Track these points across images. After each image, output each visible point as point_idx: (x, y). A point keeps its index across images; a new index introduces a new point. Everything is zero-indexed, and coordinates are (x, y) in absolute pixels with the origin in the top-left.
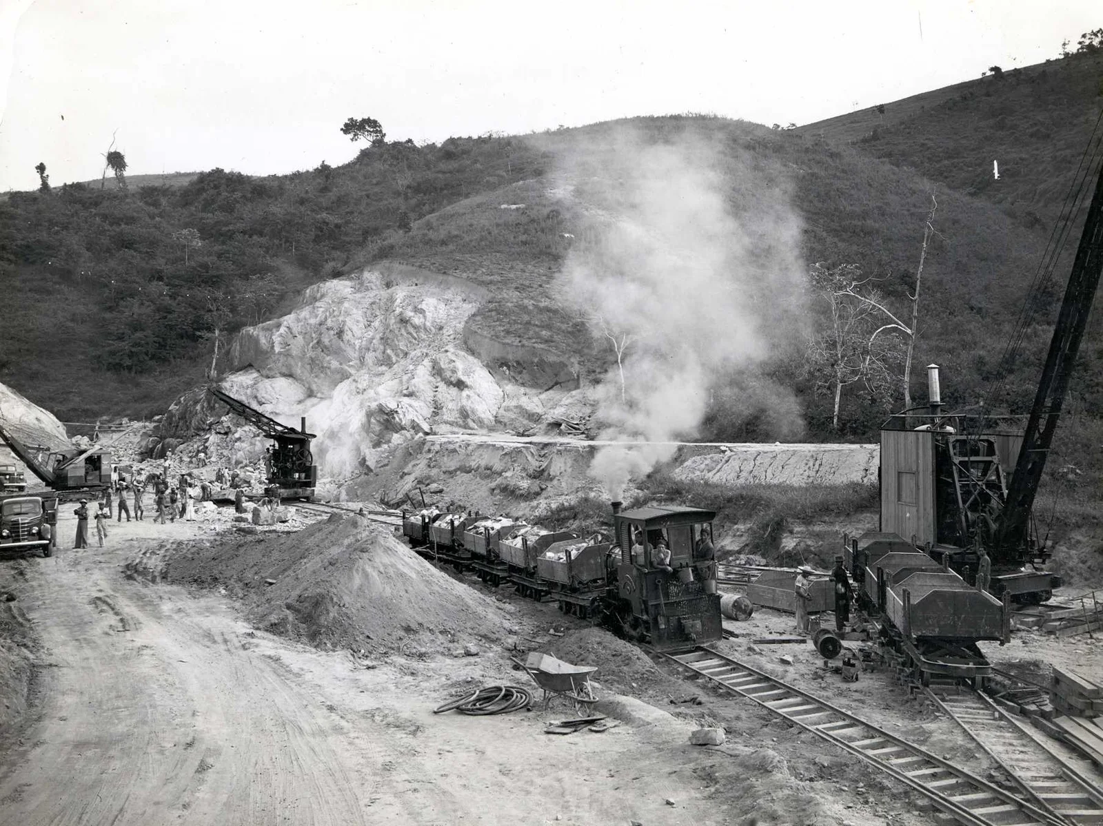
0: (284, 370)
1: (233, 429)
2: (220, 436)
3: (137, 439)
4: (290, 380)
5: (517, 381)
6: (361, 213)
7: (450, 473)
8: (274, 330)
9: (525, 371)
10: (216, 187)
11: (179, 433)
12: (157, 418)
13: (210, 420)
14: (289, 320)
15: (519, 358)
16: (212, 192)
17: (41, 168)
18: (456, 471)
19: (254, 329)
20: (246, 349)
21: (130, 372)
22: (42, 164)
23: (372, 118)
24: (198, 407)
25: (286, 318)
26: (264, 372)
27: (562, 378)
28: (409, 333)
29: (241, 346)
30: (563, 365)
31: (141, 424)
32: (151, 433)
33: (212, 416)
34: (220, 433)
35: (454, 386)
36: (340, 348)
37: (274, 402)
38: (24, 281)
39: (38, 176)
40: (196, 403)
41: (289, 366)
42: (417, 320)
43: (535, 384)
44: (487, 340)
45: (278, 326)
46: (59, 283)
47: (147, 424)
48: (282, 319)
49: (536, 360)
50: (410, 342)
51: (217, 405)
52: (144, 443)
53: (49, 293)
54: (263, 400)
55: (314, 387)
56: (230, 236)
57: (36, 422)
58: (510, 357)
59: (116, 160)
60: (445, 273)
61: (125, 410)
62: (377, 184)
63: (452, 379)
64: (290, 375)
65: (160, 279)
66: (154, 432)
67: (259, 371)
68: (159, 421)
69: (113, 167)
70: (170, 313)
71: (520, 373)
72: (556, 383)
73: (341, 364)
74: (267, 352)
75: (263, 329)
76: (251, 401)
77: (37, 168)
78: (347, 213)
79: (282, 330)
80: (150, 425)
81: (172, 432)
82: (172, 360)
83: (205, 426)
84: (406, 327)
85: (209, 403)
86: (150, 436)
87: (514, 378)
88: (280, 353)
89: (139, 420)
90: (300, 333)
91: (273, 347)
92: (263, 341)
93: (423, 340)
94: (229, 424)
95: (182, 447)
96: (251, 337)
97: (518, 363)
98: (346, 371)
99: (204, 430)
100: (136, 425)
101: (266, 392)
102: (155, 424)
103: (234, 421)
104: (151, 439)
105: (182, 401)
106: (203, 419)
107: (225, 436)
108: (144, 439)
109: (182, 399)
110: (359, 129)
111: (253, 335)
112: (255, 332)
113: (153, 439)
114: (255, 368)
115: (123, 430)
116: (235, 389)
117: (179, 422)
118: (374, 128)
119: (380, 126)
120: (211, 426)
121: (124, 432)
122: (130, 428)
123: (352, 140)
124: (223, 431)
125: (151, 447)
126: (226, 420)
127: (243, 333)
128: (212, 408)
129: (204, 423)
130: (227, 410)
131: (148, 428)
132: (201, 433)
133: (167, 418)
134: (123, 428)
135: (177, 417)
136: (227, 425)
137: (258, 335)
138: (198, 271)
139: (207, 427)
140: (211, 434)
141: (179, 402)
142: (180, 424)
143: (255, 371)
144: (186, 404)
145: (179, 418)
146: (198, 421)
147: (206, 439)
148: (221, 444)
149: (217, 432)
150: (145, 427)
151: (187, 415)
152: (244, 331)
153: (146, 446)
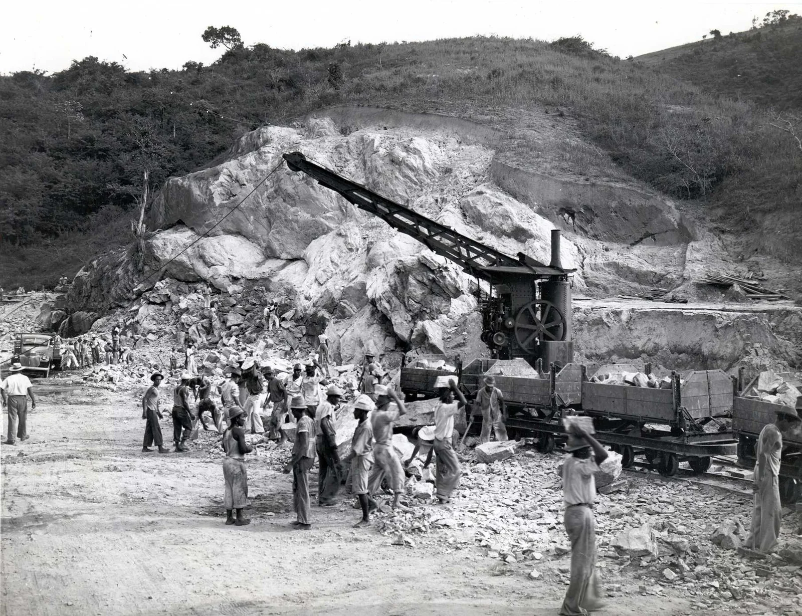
0: (230, 226)
1: (174, 298)
2: (156, 307)
3: (37, 313)
4: (240, 238)
5: (586, 232)
6: (237, 102)
7: (599, 357)
8: (211, 179)
9: (597, 220)
10: (91, 73)
11: (92, 304)
13: (138, 287)
14: (230, 166)
15: (589, 203)
16: (89, 77)
18: (610, 353)
19: (184, 180)
20: (174, 203)
21: (13, 244)
23: (231, 27)
24: (120, 271)
25: (225, 164)
26: (201, 230)
27: (655, 226)
28: (406, 176)
29: (167, 199)
30: (656, 211)
31: (41, 294)
32: (53, 305)
33: (139, 282)
34: (154, 303)
35: (509, 236)
36: (310, 196)
37: (227, 263)
40: (116, 266)
41: (237, 222)
42: (414, 161)
43: (614, 236)
44: (536, 179)
45: (216, 175)
47: (49, 294)
48: (219, 167)
49: (613, 204)
50: (410, 187)
51: (147, 268)
52: (45, 318)
54: (213, 261)
55: (276, 246)
56: (112, 114)
58: (575, 200)
60: (424, 113)
61: (12, 282)
62: (248, 78)
63: (505, 227)
64: (238, 233)
65: (42, 150)
66: (56, 303)
67: (192, 229)
68: (64, 291)
70: (55, 183)
71: (589, 221)
72: (647, 235)
73: (313, 216)
74: (203, 205)
75: (196, 178)
76: (195, 261)
78: (224, 101)
79: (222, 178)
80: (53, 296)
81: (81, 305)
82: (60, 232)
83: (129, 295)
84: (400, 170)
85: (136, 265)
86: (53, 309)
87: (581, 228)
88: (221, 206)
89: (37, 290)
90: (249, 181)
91: (211, 199)
92: (196, 192)
93: (428, 185)
94: (167, 292)
95: (100, 322)
96: (180, 188)
97: (587, 208)
98: (322, 224)
99: (129, 300)
100: (35, 295)
101: (215, 251)
102: (58, 295)
103: (174, 288)
104: (54, 312)
105: (95, 266)
106: (128, 286)
107: (162, 308)
108: (45, 313)
109: (95, 263)
110: (218, 37)
111: (183, 186)
112: (185, 183)
113: (57, 313)
114: (187, 226)
115: (18, 302)
116: (170, 248)
117: (91, 292)
118: (233, 36)
119: (239, 35)
120: (139, 294)
121: (20, 304)
122: (27, 299)
123: (212, 47)
124: (158, 301)
125: (54, 322)
126: (163, 286)
127: (168, 184)
128: (140, 272)
129: (129, 291)
130: (161, 274)
131: (49, 300)
132: (126, 304)
133: (75, 287)
134: (18, 300)
135: (89, 285)
136: (164, 293)
137: (190, 186)
138: (83, 144)
139: (134, 297)
140: (141, 305)
141: (91, 267)
142: (93, 294)
143: (187, 229)
144: (102, 269)
145: (92, 287)
146: (120, 289)
147: (134, 311)
148: (156, 317)
149: (150, 303)
150: (46, 298)
151: (104, 283)
152: (170, 182)
153: (49, 322)
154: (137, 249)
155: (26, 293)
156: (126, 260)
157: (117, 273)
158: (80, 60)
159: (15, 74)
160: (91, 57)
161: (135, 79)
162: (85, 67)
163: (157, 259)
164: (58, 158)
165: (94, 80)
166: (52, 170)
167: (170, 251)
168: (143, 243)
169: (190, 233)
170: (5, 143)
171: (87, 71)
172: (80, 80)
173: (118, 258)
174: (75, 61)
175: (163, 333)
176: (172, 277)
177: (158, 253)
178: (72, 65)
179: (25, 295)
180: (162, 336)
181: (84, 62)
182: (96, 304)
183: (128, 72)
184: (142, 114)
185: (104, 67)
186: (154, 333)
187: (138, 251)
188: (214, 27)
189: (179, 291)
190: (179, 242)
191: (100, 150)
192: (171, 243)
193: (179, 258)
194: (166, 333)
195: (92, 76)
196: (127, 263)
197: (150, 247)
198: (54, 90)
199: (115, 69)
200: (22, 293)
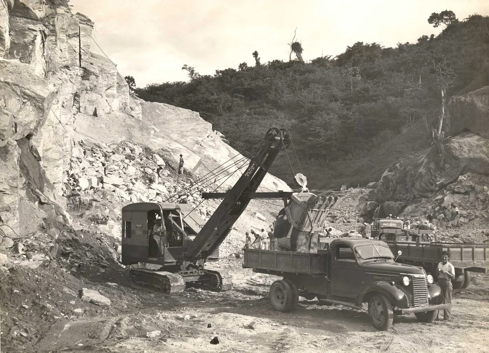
1: (478, 188)
2: (461, 196)
3: (356, 203)
10: (359, 52)
11: (398, 196)
12: (371, 184)
13: (440, 181)
16: (358, 55)
17: (256, 54)
19: (466, 97)
20: (458, 115)
22: (256, 52)
23: (448, 10)
24: (422, 170)
29: (452, 113)
31: (358, 190)
32: (367, 197)
33: (441, 177)
34: (459, 193)
38: (250, 109)
39: (254, 58)
40: (418, 166)
46: (272, 109)
47: (363, 189)
51: (447, 166)
52: (362, 206)
53: (265, 114)
57: (274, 186)
59: (296, 47)
65: (336, 100)
66: (369, 196)
67: (477, 134)
68: (374, 187)
69: (295, 51)
75: (477, 94)
77: (253, 54)
80: (366, 191)
81: (389, 196)
83: (432, 188)
85: (437, 163)
86: (367, 200)
89: (355, 187)
92: (479, 104)
94: (471, 183)
95: (409, 208)
96: (463, 103)
99: (432, 191)
100: (354, 191)
102: (370, 190)
103: (477, 180)
104: (369, 203)
105: (399, 167)
106: (431, 181)
107: (467, 196)
108: (362, 203)
109: (398, 165)
110: (439, 19)
111: (467, 102)
112: (468, 99)
113: (371, 203)
114: (472, 132)
115: (342, 196)
116: (466, 149)
117: (397, 186)
118: (450, 16)
119: (454, 15)
120: (443, 187)
121: (343, 198)
122: (348, 194)
123: (434, 27)
124: (462, 191)
125: (369, 209)
126: (465, 179)
127: (453, 102)
128: (442, 169)
129: (432, 184)
130: (460, 170)
131: (364, 194)
132: (430, 195)
133: (383, 183)
134: (342, 195)
135: (395, 182)
136: (468, 185)
137: (472, 101)
138: (362, 93)
139: (437, 188)
140: (445, 195)
141: (394, 169)
142: (398, 188)
143: (473, 134)
144: (405, 169)
145: (397, 183)
146: (424, 183)
147: (440, 199)
148: (463, 204)
149: (454, 193)
150: (362, 193)
151: (408, 179)
152: (454, 100)
153: (365, 209)
154: (437, 151)
155: (347, 189)
156: (426, 161)
157: (419, 171)
158: (351, 46)
159: (313, 61)
160: (358, 42)
161: (388, 52)
162: (356, 49)
163: (456, 158)
164: (347, 104)
165: (362, 56)
166: (345, 112)
167: (467, 151)
168: (442, 146)
169: (477, 137)
170: (313, 99)
171: (357, 51)
172: (353, 57)
173: (418, 160)
174: (349, 47)
175: (473, 217)
176: (473, 171)
177: (457, 154)
178: (347, 49)
179: (346, 191)
180: (473, 219)
181: (354, 46)
182: (401, 195)
183: (383, 48)
184: (398, 71)
185: (367, 47)
186: (464, 217)
187: (438, 153)
188: (436, 13)
189: (481, 182)
190: (472, 144)
191: (373, 96)
192: (465, 145)
193: (476, 156)
194: (477, 217)
195: (360, 54)
196: (428, 163)
197: (449, 150)
198: (337, 66)
199: (375, 47)
200: (345, 189)
